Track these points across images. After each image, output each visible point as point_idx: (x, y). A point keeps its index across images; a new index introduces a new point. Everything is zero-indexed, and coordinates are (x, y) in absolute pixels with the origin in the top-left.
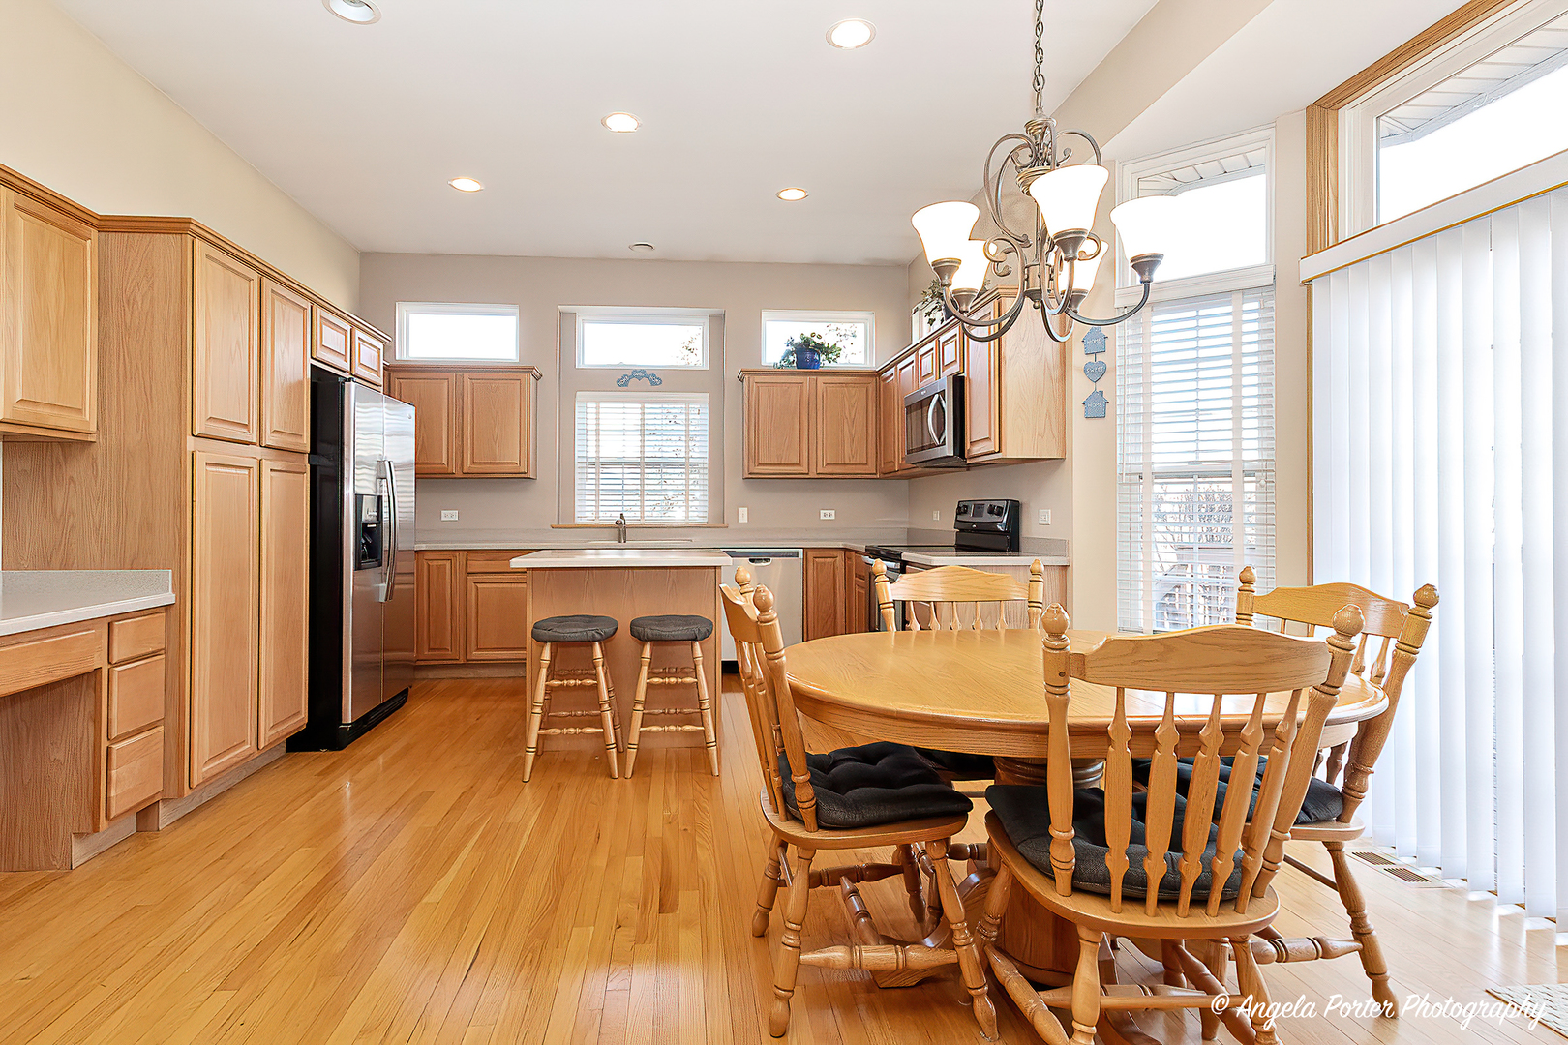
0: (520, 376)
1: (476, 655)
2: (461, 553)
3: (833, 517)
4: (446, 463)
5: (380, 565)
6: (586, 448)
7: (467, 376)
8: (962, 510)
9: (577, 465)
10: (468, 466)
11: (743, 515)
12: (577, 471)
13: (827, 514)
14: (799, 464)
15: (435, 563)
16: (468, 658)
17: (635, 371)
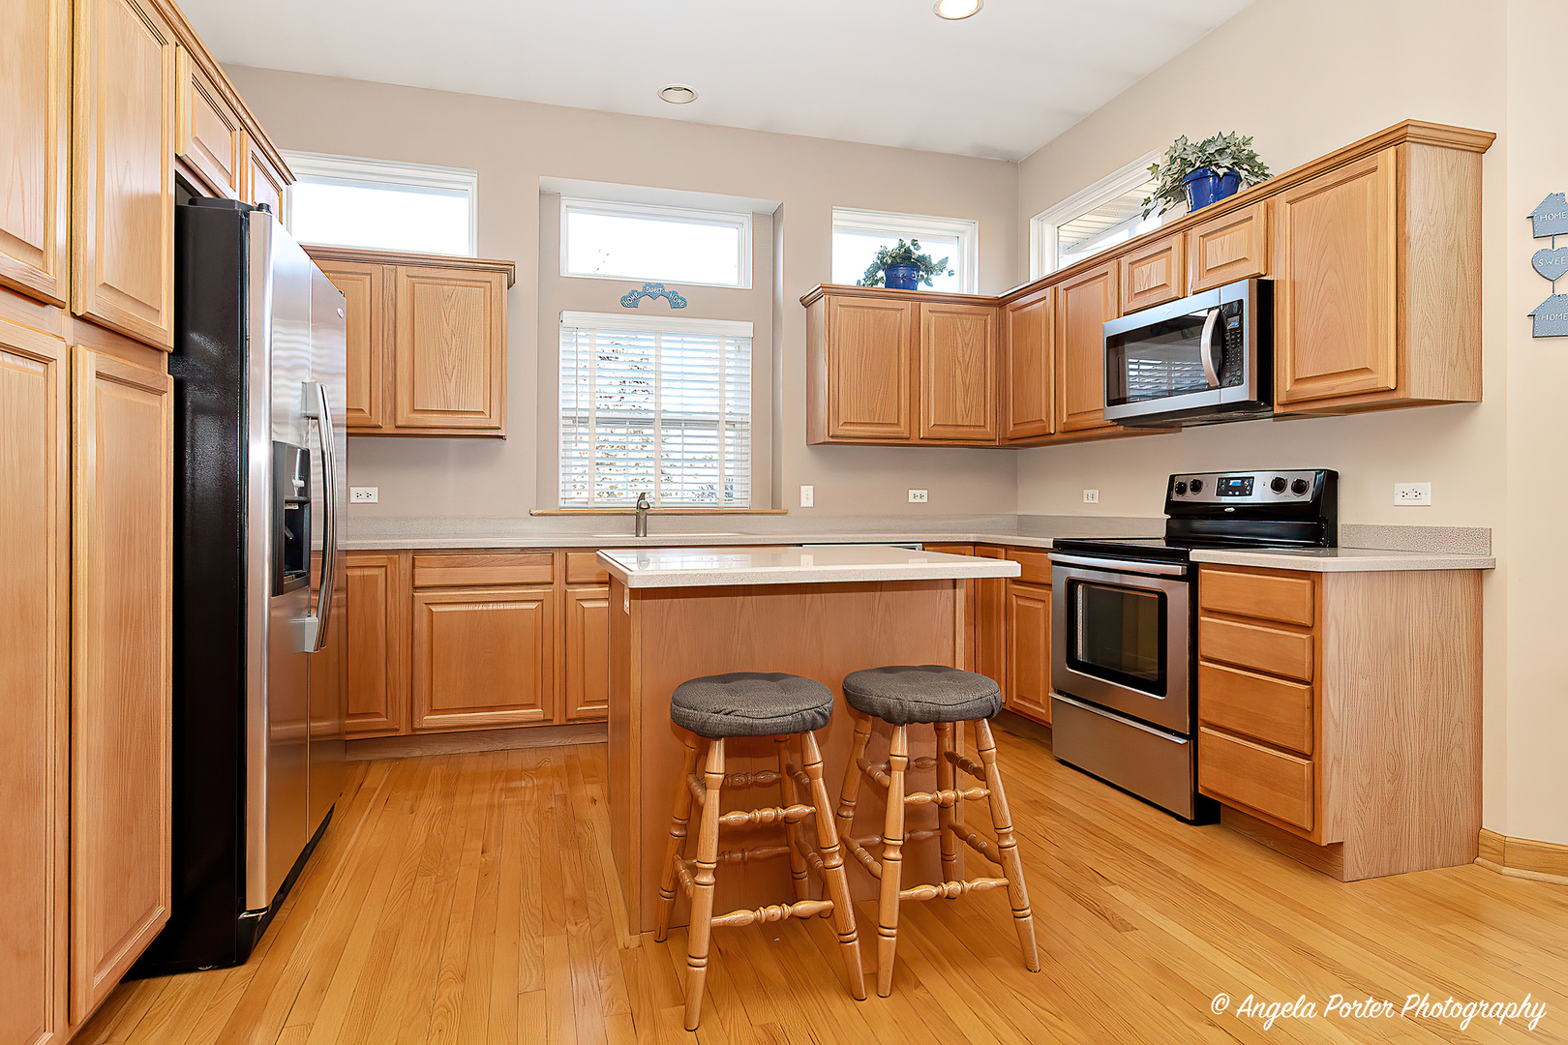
0: (487, 276)
1: (430, 720)
2: (403, 556)
3: (925, 500)
4: (367, 411)
5: (308, 582)
6: (574, 396)
7: (401, 269)
8: (1176, 485)
9: (562, 422)
10: (405, 417)
11: (807, 496)
12: (562, 430)
13: (917, 496)
14: (898, 424)
15: (357, 572)
16: (417, 726)
17: (649, 285)
